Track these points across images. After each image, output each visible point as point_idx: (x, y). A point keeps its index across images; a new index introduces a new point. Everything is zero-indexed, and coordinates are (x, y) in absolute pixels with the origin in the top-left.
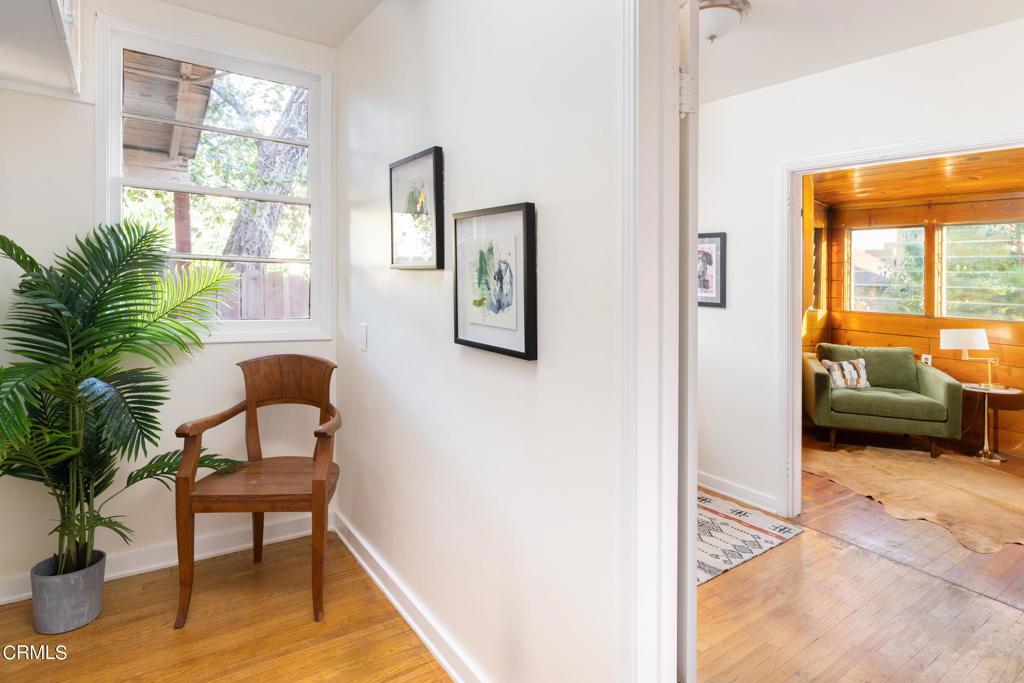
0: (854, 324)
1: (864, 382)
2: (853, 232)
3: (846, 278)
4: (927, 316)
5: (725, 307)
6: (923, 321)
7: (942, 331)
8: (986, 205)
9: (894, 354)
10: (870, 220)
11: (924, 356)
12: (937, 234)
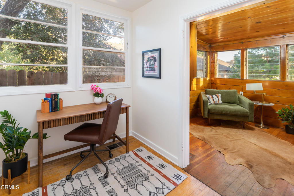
0: (218, 82)
1: (220, 102)
2: (218, 53)
3: (216, 67)
4: (241, 79)
5: (160, 78)
6: (240, 81)
7: (247, 84)
8: (261, 41)
9: (231, 92)
10: (223, 49)
11: (241, 92)
12: (245, 52)
